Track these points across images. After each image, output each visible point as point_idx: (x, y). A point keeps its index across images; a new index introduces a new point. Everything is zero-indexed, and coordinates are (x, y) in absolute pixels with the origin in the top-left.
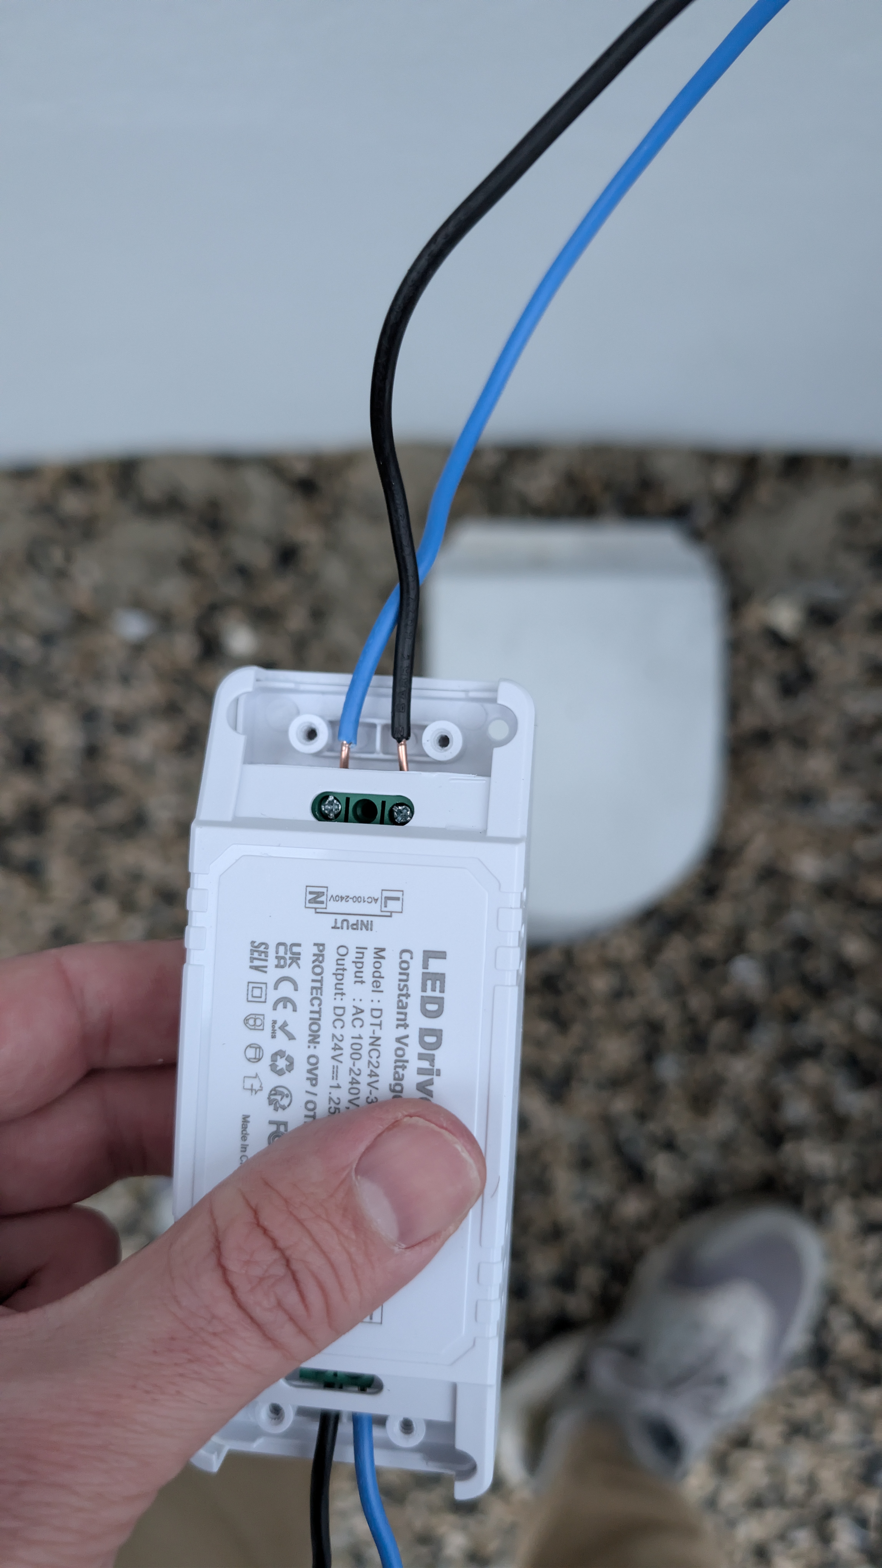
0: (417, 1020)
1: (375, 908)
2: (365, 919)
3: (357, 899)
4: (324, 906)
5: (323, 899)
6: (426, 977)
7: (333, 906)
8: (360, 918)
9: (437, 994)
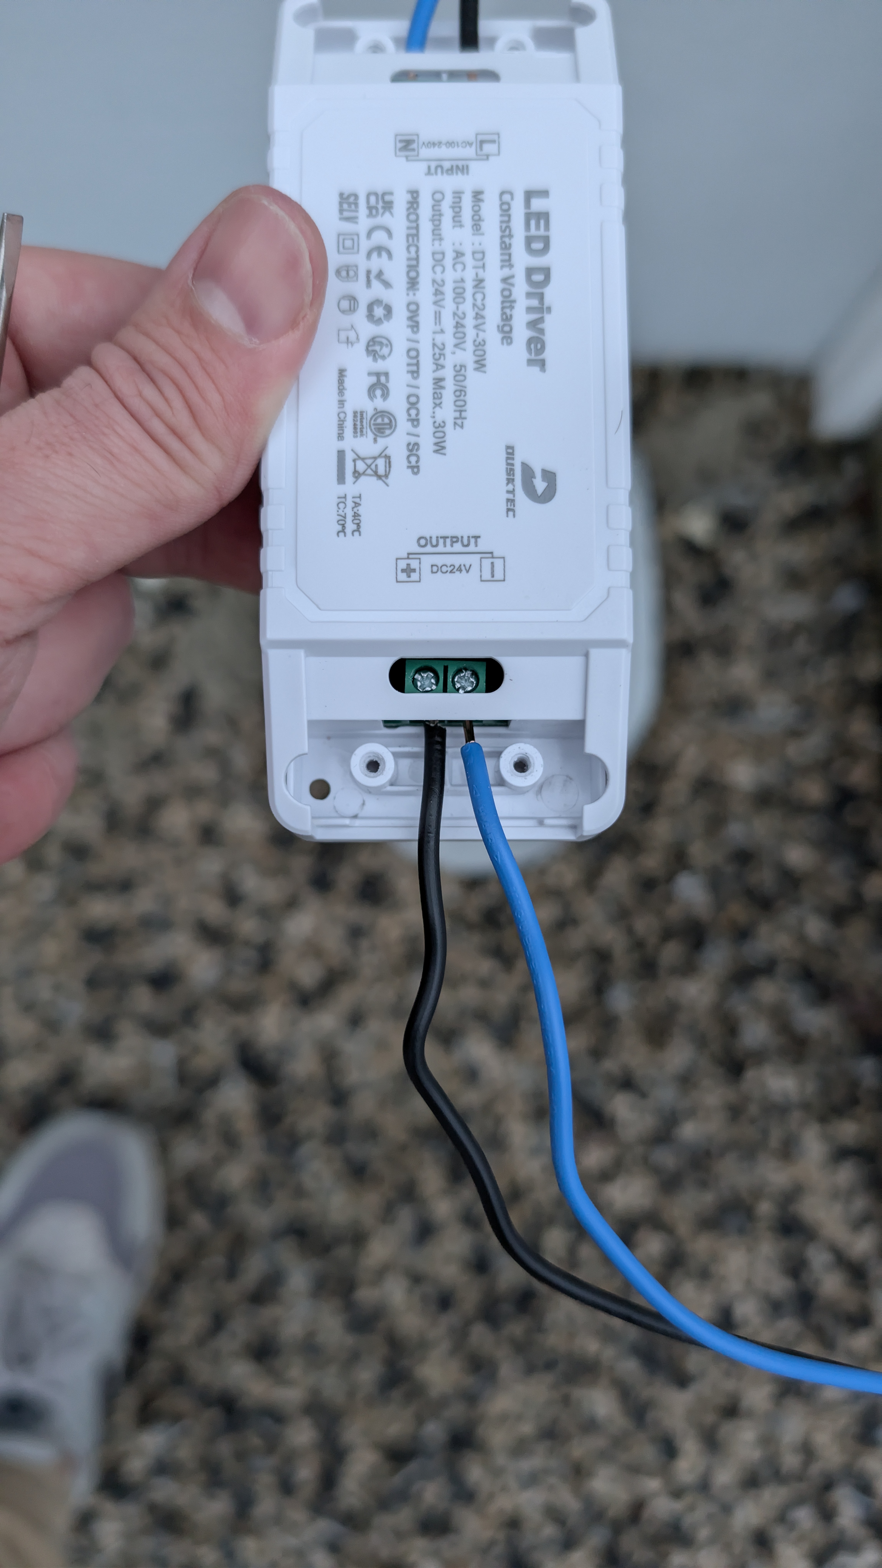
0: (522, 259)
1: (470, 152)
2: (460, 164)
3: (450, 144)
4: (416, 153)
5: (414, 146)
6: (528, 217)
7: (425, 152)
8: (455, 163)
9: (542, 232)
